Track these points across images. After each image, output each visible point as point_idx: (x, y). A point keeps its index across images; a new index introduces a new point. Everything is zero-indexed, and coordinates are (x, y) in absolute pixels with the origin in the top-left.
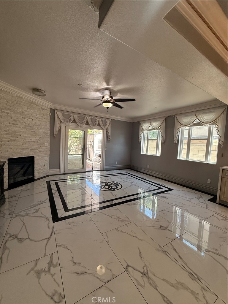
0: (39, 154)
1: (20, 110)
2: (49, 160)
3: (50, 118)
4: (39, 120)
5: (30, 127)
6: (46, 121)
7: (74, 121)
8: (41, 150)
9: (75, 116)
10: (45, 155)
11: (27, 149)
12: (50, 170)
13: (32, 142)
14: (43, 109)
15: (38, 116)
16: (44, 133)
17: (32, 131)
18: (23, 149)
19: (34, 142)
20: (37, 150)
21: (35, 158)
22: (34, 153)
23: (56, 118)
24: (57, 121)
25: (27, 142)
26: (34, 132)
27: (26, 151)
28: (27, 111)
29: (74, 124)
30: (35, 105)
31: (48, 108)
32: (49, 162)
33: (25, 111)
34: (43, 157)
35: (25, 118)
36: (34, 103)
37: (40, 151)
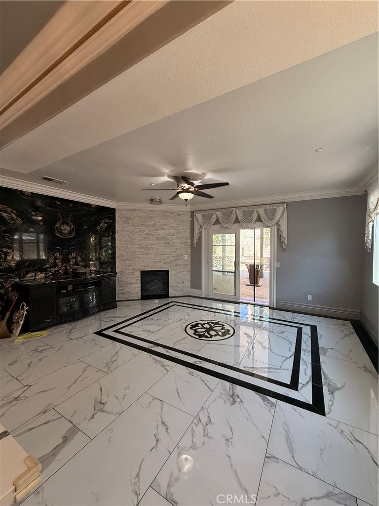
0: (175, 268)
1: (152, 223)
2: (189, 276)
3: (190, 224)
4: (174, 229)
5: (163, 238)
6: (185, 228)
7: (217, 222)
8: (178, 263)
9: (219, 213)
10: (184, 270)
11: (159, 262)
12: (192, 289)
13: (165, 254)
14: (180, 215)
15: (174, 224)
16: (181, 243)
17: (165, 243)
18: (156, 262)
19: (168, 254)
20: (172, 263)
21: (169, 272)
22: (168, 267)
23: (196, 222)
24: (196, 226)
25: (160, 254)
26: (168, 243)
27: (158, 264)
28: (159, 222)
29: (217, 226)
30: (169, 213)
31: (188, 212)
32: (190, 279)
33: (157, 222)
34: (180, 272)
35: (157, 230)
36: (168, 212)
37: (176, 265)
